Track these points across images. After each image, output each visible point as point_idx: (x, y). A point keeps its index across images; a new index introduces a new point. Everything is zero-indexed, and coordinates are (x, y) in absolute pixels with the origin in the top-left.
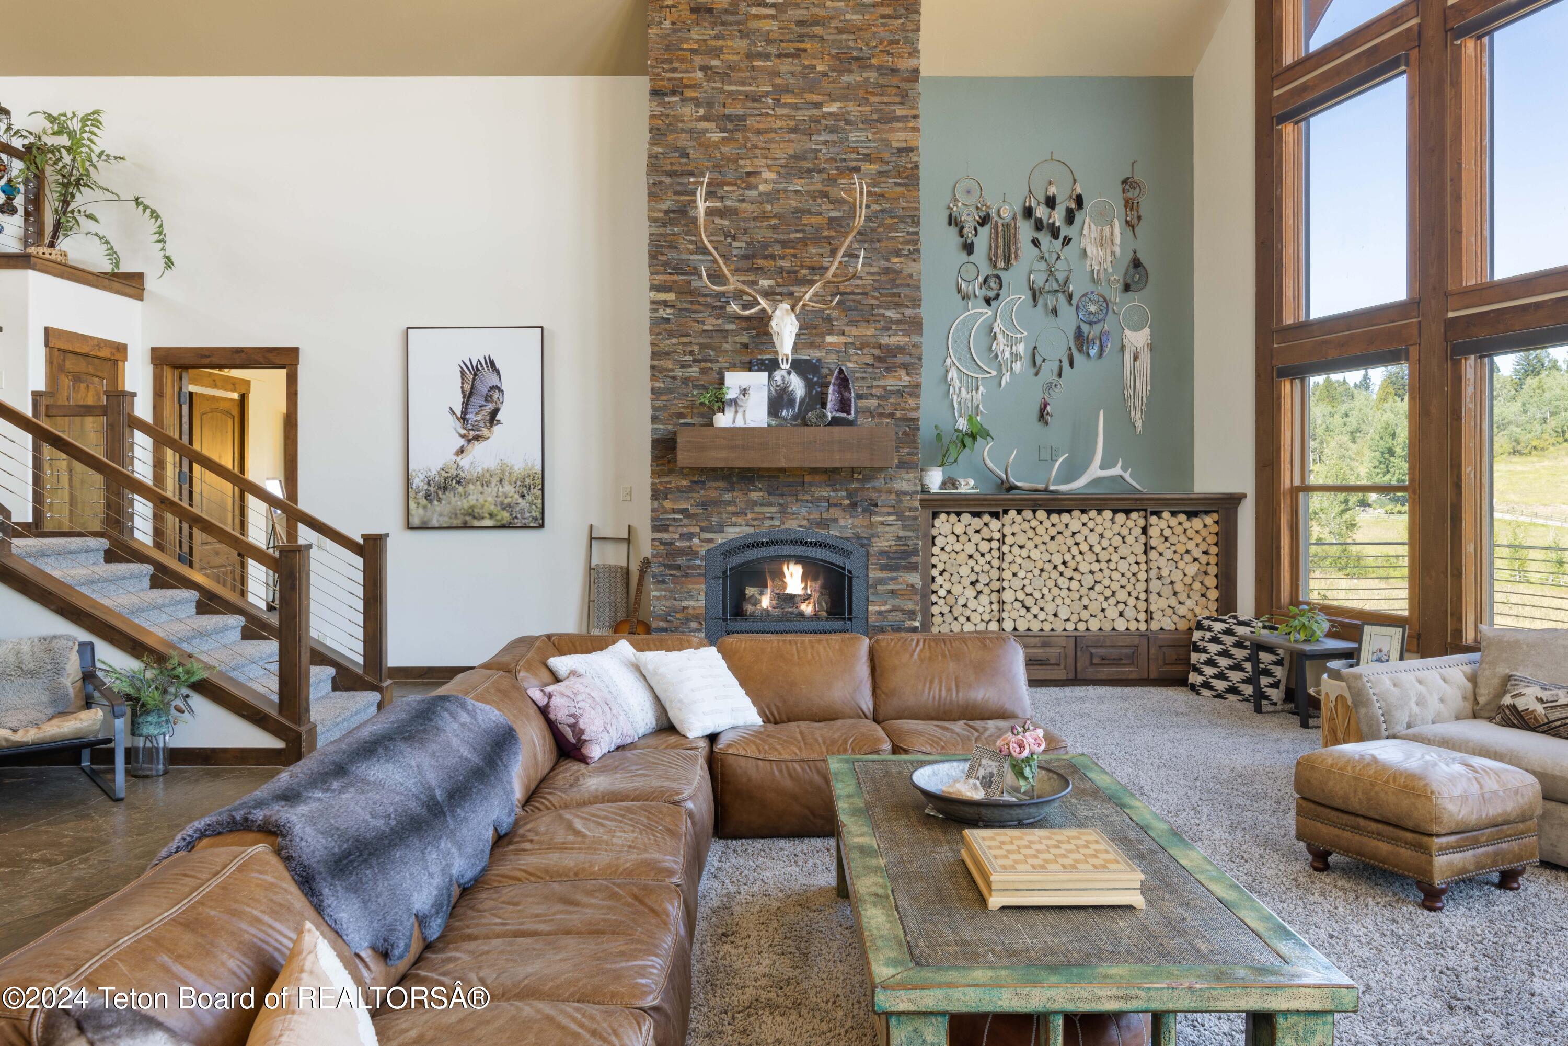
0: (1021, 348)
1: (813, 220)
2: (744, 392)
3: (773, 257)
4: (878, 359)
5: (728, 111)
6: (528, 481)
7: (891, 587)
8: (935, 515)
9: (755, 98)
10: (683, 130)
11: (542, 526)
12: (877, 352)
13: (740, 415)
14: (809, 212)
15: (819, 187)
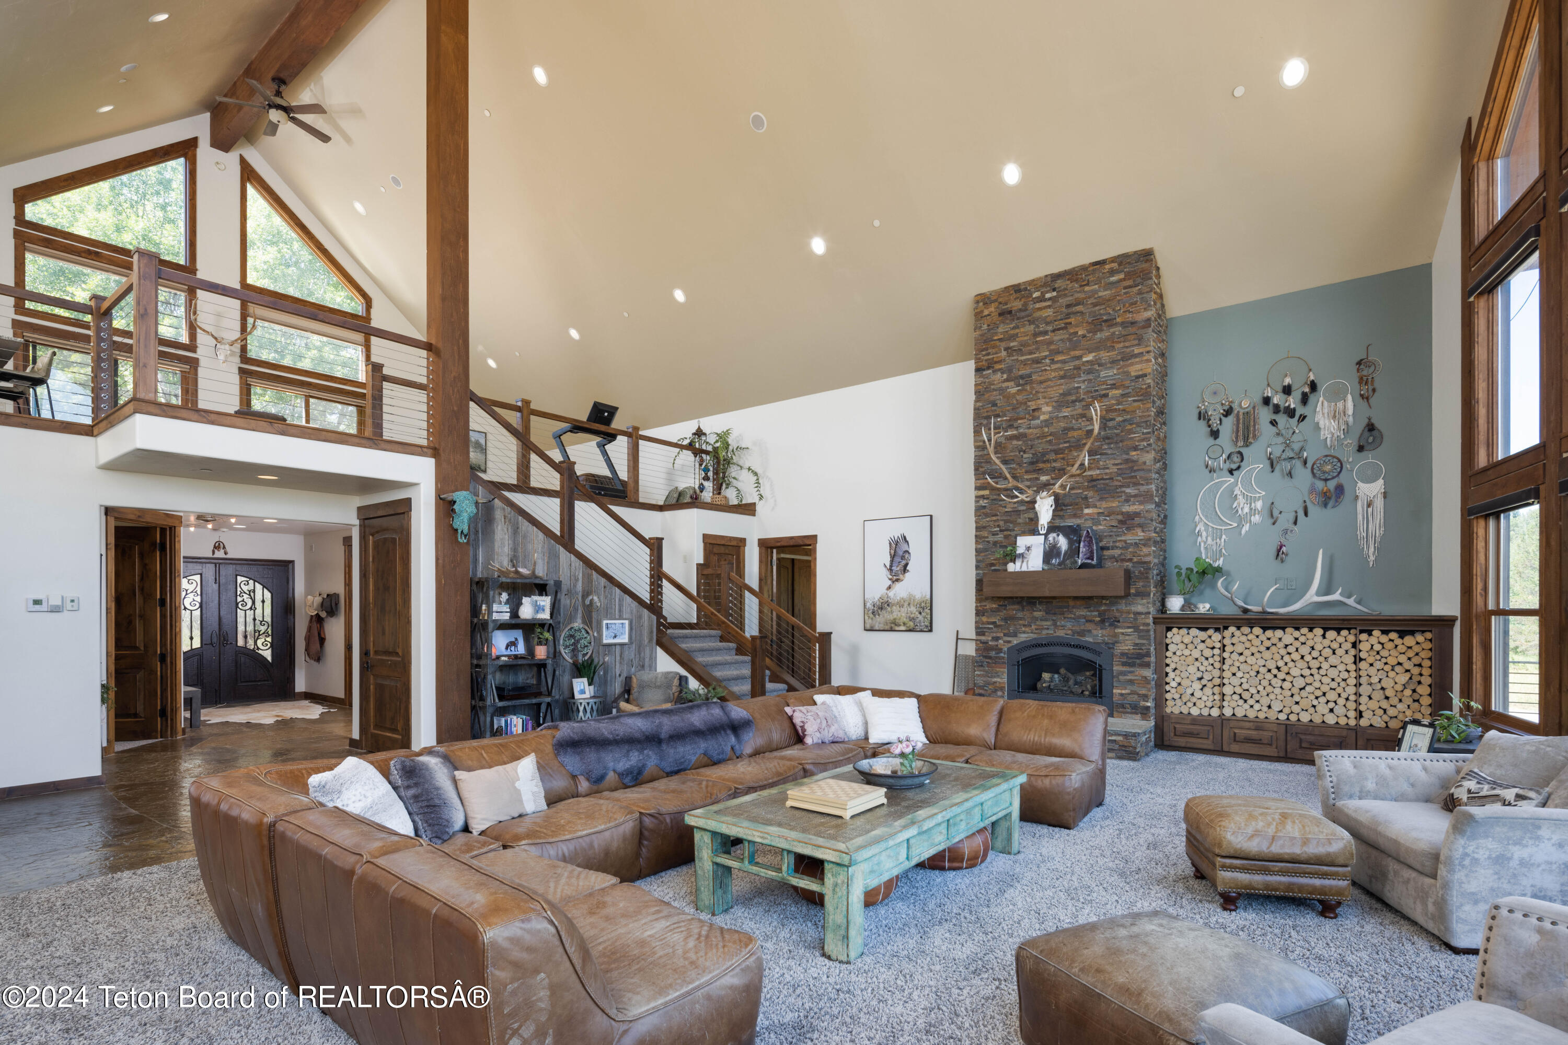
0: (1259, 505)
1: (1075, 434)
2: (1028, 549)
3: (1048, 461)
4: (1121, 522)
5: (1021, 373)
6: (923, 605)
7: (1130, 677)
8: (1169, 629)
9: (1037, 361)
10: (994, 390)
11: (931, 630)
12: (1120, 517)
13: (1025, 564)
14: (1072, 429)
15: (1080, 411)
